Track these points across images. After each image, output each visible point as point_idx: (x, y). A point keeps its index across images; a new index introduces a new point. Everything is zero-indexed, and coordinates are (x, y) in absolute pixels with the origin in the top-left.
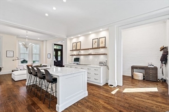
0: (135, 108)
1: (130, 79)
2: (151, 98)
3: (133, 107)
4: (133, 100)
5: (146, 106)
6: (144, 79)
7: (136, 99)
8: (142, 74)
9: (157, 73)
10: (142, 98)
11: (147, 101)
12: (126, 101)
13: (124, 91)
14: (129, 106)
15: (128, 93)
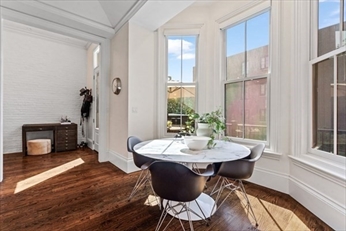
0: (64, 208)
1: (20, 159)
2: (81, 177)
3: (58, 210)
4: (50, 198)
5: (80, 191)
6: (53, 151)
7: (58, 192)
8: (49, 141)
9: (76, 134)
10: (66, 184)
11: (77, 184)
12: (34, 208)
13: (17, 191)
14: (50, 212)
15: (30, 189)
